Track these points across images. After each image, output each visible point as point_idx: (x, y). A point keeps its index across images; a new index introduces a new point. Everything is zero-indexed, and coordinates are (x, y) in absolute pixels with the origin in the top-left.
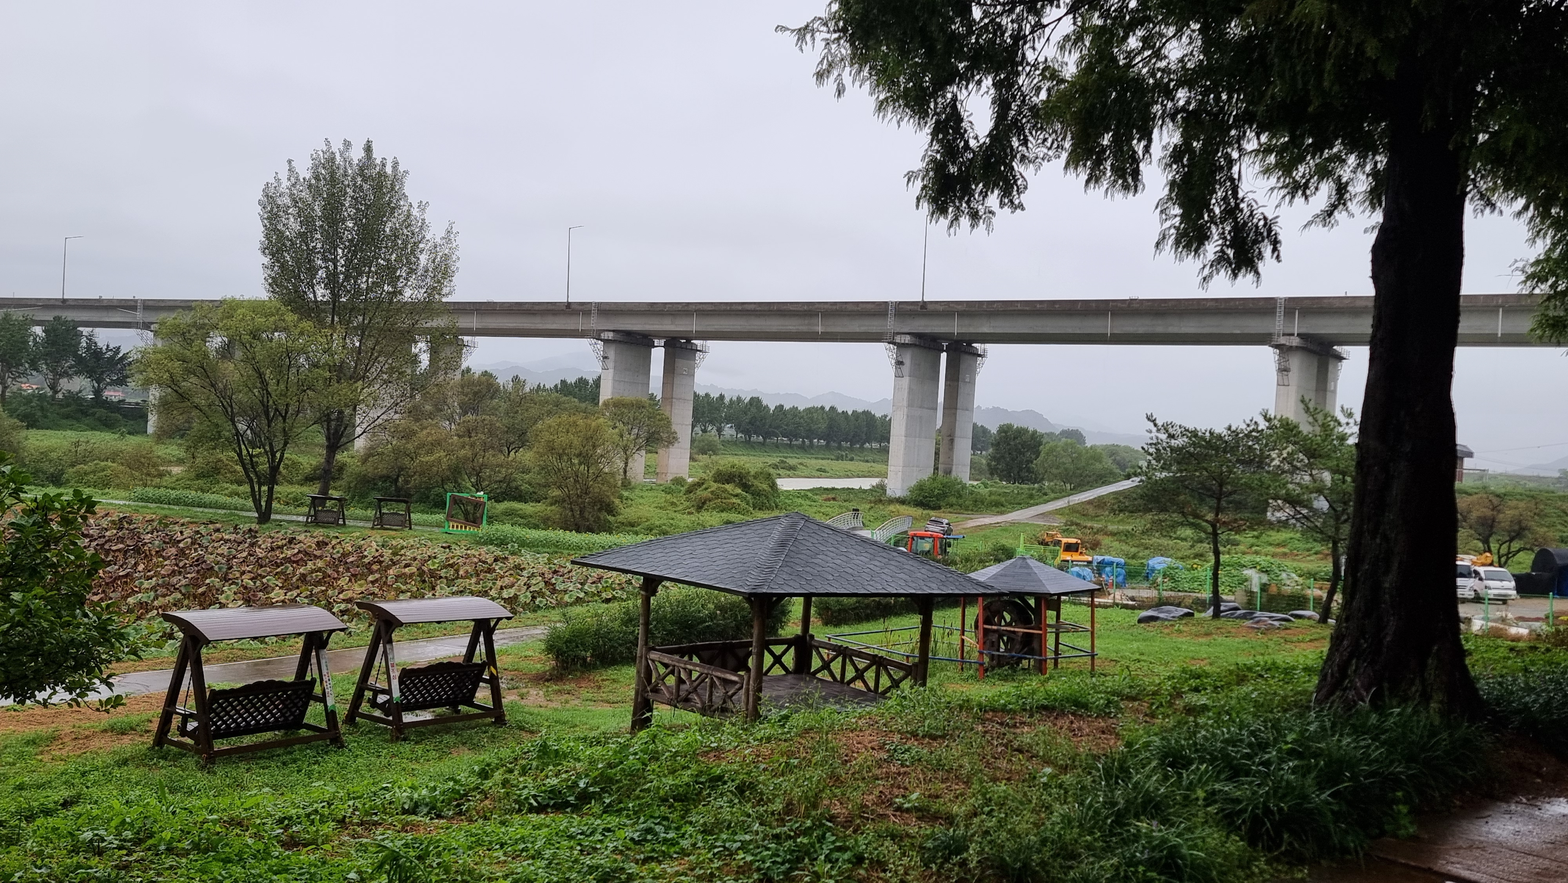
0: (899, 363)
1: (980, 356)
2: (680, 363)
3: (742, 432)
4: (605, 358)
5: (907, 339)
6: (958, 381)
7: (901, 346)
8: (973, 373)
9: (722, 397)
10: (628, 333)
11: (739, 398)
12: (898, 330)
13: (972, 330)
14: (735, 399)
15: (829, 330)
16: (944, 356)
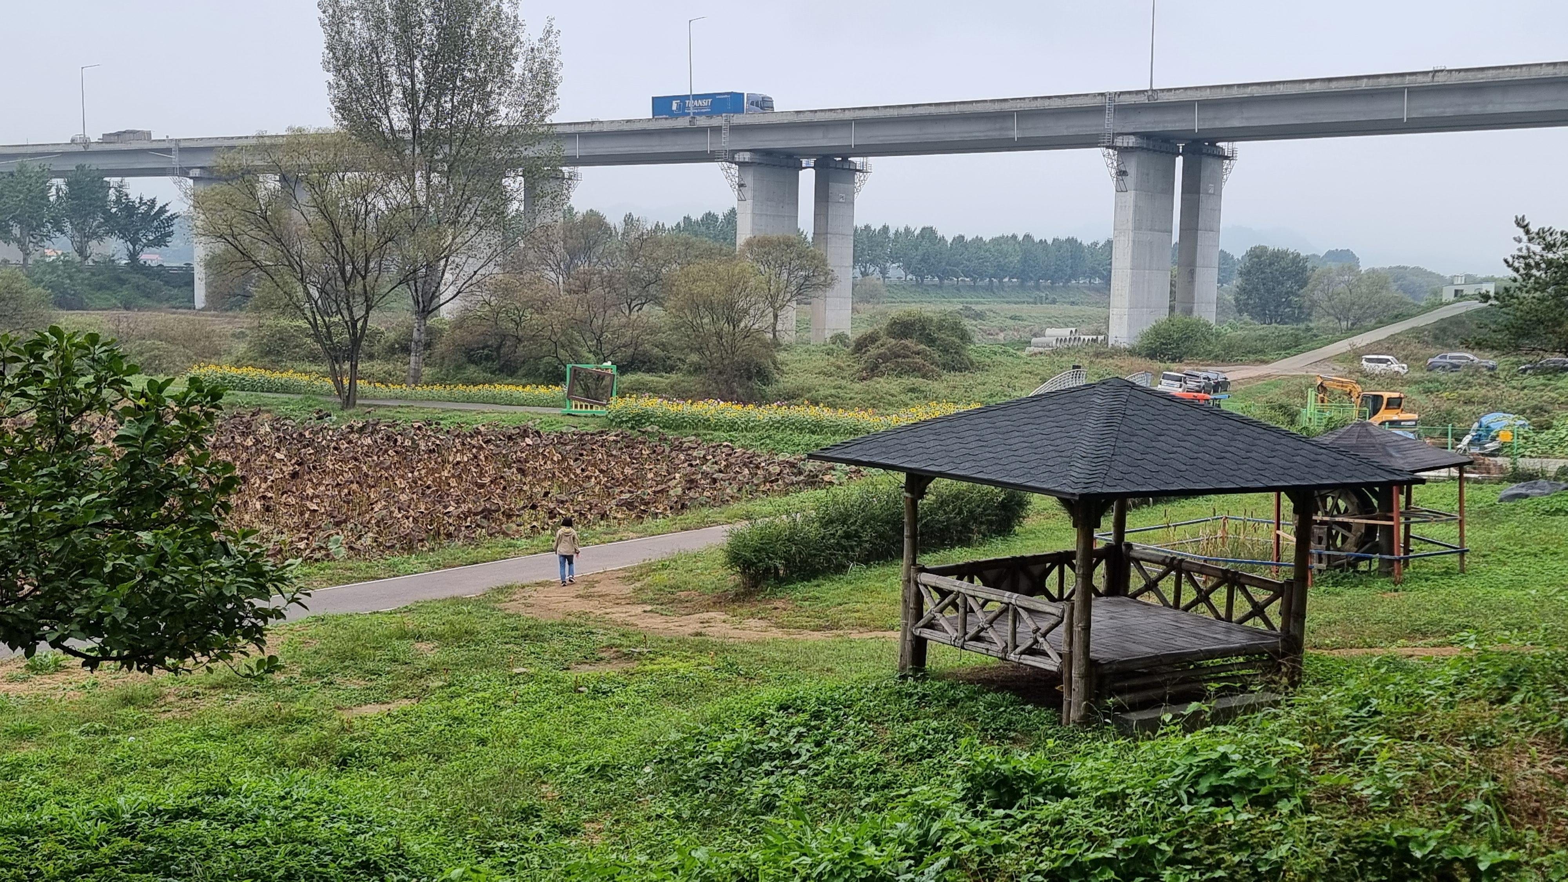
0: (1122, 174)
1: (1227, 158)
2: (836, 188)
3: (912, 273)
4: (741, 185)
5: (1131, 141)
6: (1198, 192)
7: (1123, 151)
8: (1218, 182)
9: (885, 229)
10: (768, 153)
11: (907, 229)
12: (1119, 130)
13: (1218, 124)
14: (902, 230)
15: (1028, 134)
16: (1179, 160)
